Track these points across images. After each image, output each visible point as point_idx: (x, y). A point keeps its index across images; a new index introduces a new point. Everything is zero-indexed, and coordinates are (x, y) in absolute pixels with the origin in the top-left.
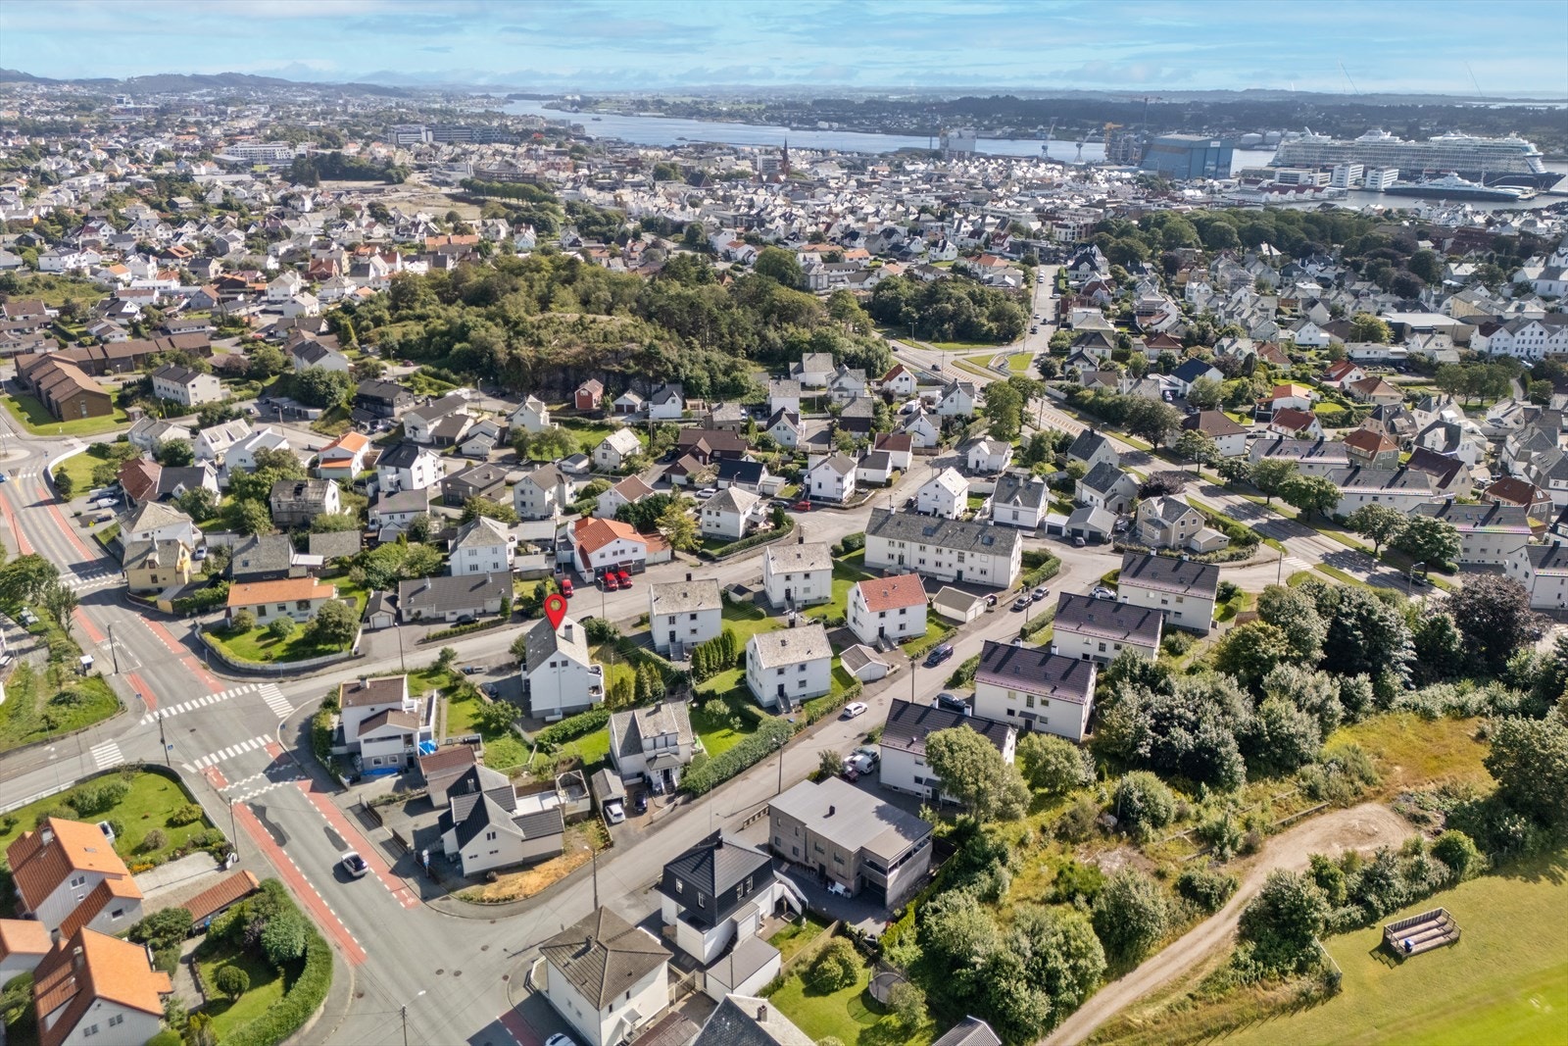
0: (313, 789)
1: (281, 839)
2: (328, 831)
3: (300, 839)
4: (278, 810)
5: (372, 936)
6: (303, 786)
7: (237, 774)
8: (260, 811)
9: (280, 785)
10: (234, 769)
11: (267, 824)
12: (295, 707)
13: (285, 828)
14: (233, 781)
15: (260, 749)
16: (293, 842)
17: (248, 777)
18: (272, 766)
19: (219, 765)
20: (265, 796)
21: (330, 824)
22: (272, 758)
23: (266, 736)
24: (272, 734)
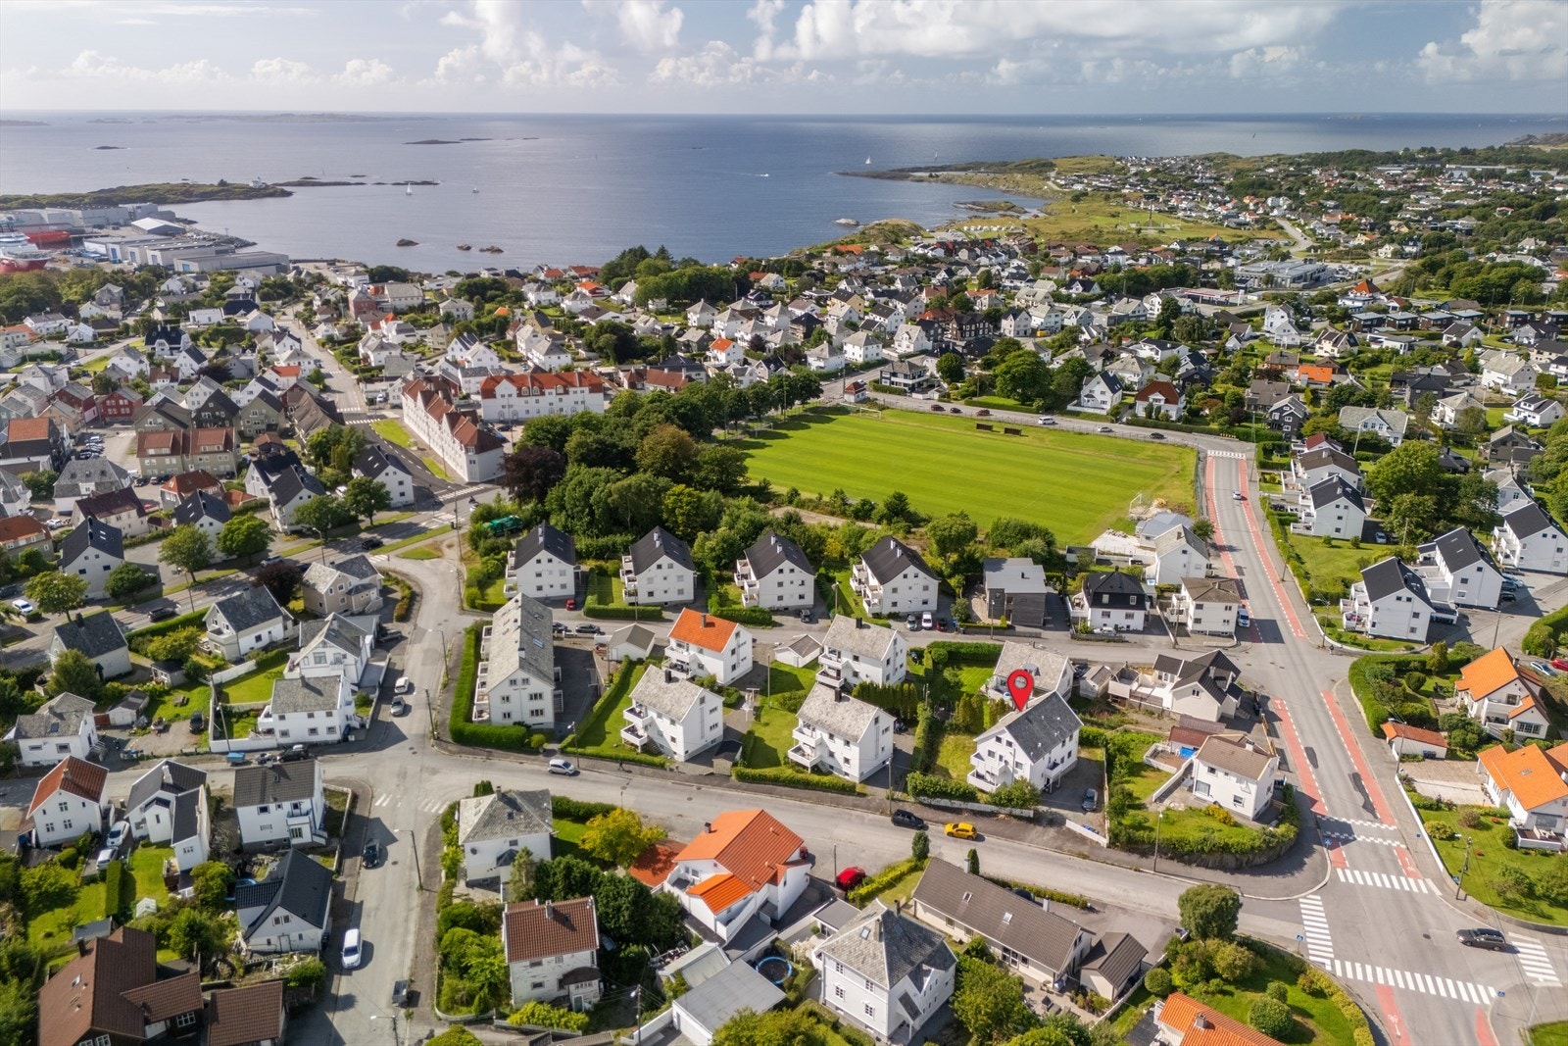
0: (1314, 802)
1: (1356, 778)
2: (1316, 766)
3: (1340, 770)
4: (1353, 801)
5: (1313, 698)
6: (1323, 809)
7: (1383, 853)
8: (1368, 807)
9: (1344, 820)
10: (1386, 862)
11: (1366, 796)
12: (1297, 902)
13: (1351, 785)
14: (1389, 847)
15: (1354, 867)
16: (1347, 772)
17: (1372, 843)
18: (1346, 842)
19: (1402, 874)
20: (1359, 817)
21: (1311, 768)
22: (1343, 850)
23: (1342, 879)
24: (1335, 878)
